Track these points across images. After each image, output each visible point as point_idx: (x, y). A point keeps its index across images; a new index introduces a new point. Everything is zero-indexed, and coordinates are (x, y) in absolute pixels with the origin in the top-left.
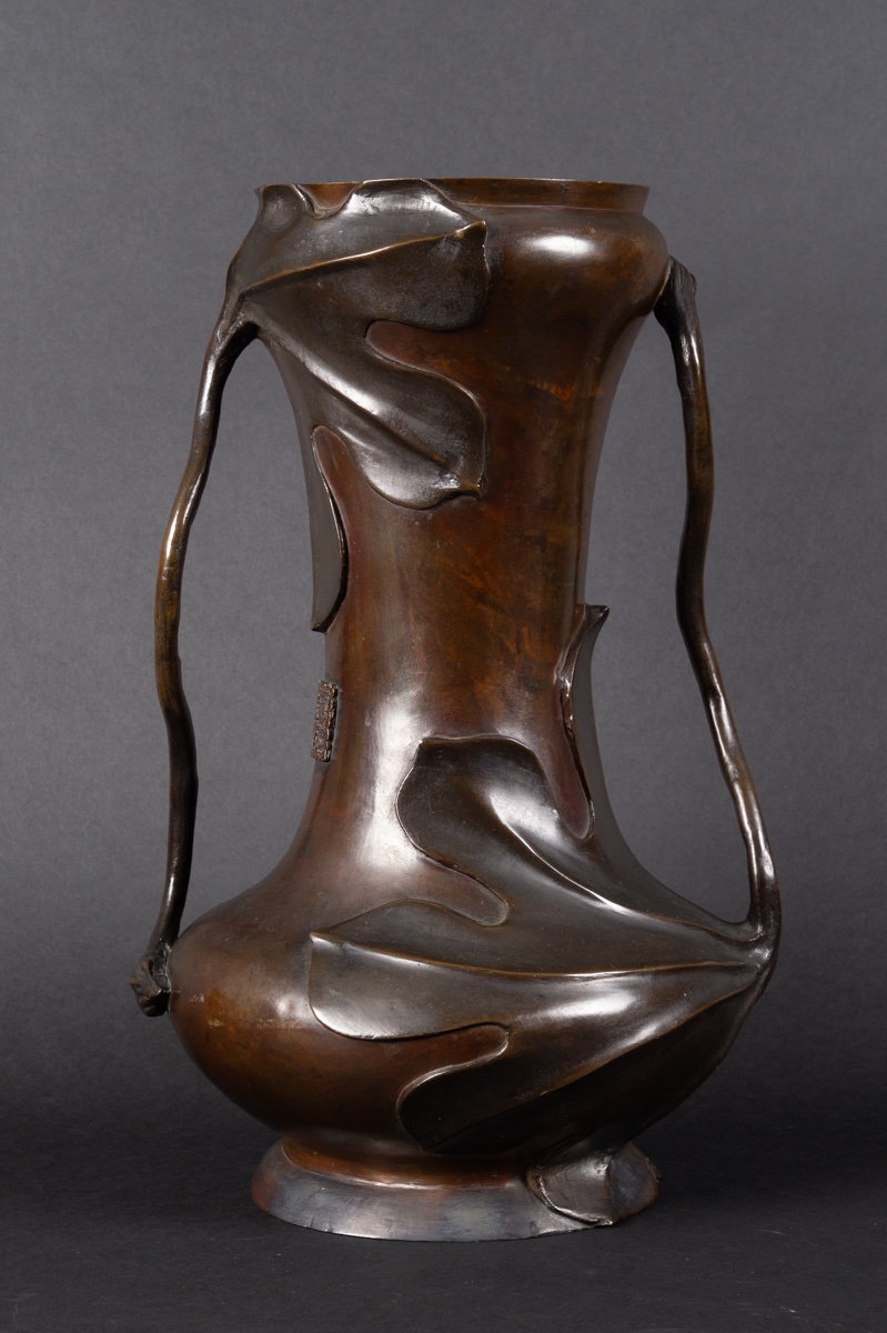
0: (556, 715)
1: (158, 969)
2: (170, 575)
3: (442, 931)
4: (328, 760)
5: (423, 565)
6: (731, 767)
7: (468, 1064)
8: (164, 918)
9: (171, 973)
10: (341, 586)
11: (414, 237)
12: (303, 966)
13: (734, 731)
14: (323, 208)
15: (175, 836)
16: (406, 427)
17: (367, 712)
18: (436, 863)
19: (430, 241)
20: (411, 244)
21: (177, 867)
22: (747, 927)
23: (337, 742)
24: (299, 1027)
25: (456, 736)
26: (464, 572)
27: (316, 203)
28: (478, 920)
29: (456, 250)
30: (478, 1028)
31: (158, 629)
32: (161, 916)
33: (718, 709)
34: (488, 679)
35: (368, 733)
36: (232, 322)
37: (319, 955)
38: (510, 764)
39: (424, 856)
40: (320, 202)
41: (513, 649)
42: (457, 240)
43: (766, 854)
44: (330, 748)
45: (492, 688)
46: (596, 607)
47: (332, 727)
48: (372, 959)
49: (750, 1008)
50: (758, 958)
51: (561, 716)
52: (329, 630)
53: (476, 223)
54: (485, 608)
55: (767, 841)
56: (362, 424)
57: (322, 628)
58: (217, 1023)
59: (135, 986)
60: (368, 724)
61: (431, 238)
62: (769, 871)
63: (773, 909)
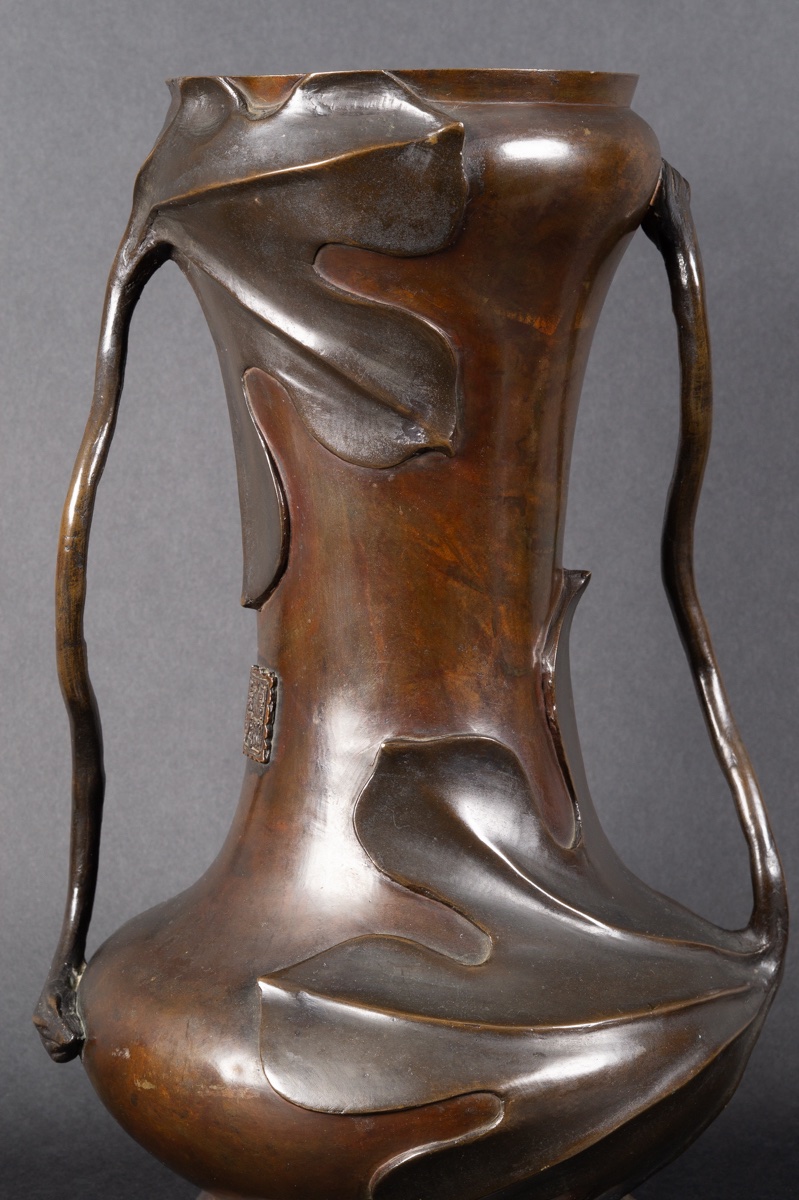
0: (537, 703)
1: (67, 1006)
2: (74, 546)
3: (415, 975)
4: (267, 761)
5: (383, 534)
6: (727, 752)
7: (456, 1140)
8: (68, 937)
9: (85, 1015)
10: (282, 558)
11: (376, 143)
12: (251, 1021)
13: (728, 709)
14: (258, 106)
15: (79, 840)
16: (363, 371)
17: (315, 707)
18: (405, 889)
19: (395, 148)
20: (373, 152)
21: (82, 876)
22: (750, 936)
23: (278, 739)
24: (249, 1097)
25: (424, 736)
26: (432, 543)
27: (249, 99)
28: (457, 958)
29: (427, 159)
30: (468, 1097)
31: (59, 609)
32: (64, 933)
33: (709, 683)
34: (460, 668)
35: (317, 733)
36: (141, 241)
37: (271, 1007)
38: (488, 767)
39: (389, 879)
40: (255, 98)
41: (489, 632)
42: (429, 146)
43: (770, 852)
44: (269, 747)
45: (465, 678)
46: (575, 572)
47: (271, 723)
48: (335, 1013)
49: (759, 1033)
50: (764, 973)
51: (542, 706)
52: (263, 607)
53: (452, 125)
54: (456, 584)
55: (771, 838)
56: (308, 367)
57: (255, 604)
58: (147, 1085)
59: (41, 1027)
60: (316, 721)
61: (397, 144)
62: (774, 870)
63: (781, 916)
